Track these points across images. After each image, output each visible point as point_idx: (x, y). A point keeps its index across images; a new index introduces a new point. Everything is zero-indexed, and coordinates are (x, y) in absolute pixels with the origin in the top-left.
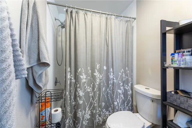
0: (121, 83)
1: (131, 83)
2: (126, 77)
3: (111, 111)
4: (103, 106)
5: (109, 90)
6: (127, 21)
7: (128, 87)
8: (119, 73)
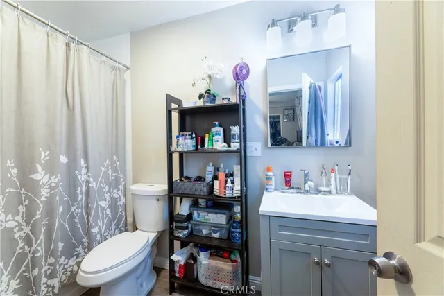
0: (105, 188)
1: (123, 184)
2: (114, 175)
3: (82, 254)
4: (60, 249)
5: (77, 208)
6: (114, 68)
7: (120, 193)
8: (102, 168)
